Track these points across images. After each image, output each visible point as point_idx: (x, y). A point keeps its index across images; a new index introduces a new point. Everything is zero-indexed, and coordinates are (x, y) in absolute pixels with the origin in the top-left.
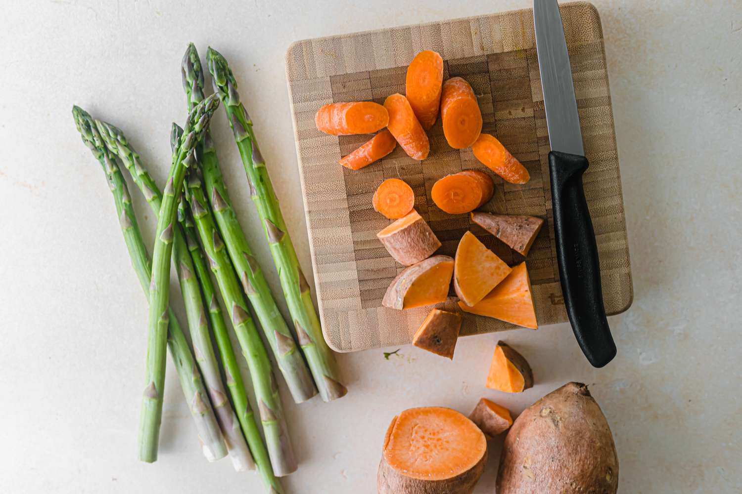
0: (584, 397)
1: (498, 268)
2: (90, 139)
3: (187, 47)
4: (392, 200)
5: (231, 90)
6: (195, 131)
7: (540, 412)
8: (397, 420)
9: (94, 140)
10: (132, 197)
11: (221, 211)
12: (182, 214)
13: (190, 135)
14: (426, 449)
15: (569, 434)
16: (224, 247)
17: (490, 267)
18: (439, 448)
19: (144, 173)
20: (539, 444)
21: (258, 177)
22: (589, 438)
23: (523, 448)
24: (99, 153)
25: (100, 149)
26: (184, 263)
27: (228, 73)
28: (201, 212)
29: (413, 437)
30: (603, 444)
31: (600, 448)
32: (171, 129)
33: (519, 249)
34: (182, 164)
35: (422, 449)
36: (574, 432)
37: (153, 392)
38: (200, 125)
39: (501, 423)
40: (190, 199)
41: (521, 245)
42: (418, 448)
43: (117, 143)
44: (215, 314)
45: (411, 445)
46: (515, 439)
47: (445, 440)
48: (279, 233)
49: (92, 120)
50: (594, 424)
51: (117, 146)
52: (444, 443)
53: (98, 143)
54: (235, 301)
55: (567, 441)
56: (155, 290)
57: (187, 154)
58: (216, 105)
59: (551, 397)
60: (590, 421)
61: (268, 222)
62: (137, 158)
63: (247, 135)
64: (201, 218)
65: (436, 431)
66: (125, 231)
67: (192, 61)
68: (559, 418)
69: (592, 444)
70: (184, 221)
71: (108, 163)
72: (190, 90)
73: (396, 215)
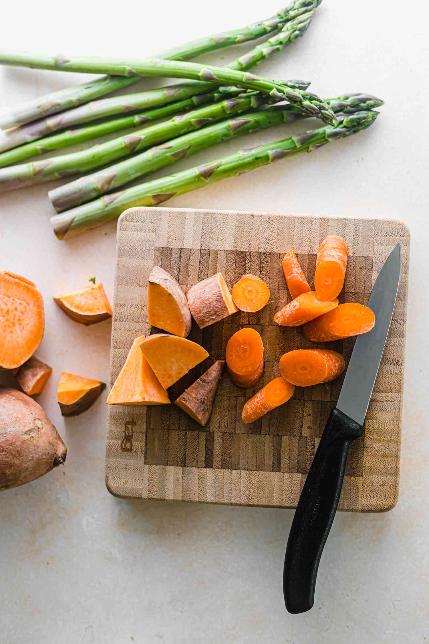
0: (53, 460)
1: (170, 377)
2: (296, 6)
3: (381, 99)
4: (250, 292)
5: (340, 131)
6: (303, 101)
7: (39, 419)
8: (33, 287)
9: (295, 9)
10: (242, 44)
11: (229, 126)
12: (226, 91)
13: (300, 96)
14: (4, 312)
15: (18, 444)
16: (195, 129)
17: (172, 369)
18: (6, 323)
19: (264, 56)
20: (8, 416)
21: (259, 156)
22: (14, 463)
23: (5, 402)
24: (282, 14)
25: (286, 15)
26: (180, 91)
27: (355, 129)
28: (228, 107)
29: (16, 300)
30: (9, 476)
31: (4, 474)
32: (306, 80)
33: (183, 396)
34: (273, 89)
35: (5, 308)
36: (19, 449)
37: (60, 62)
38: (309, 106)
39: (29, 385)
40: (241, 98)
41: (187, 399)
42: (6, 304)
43: (292, 30)
44: (133, 120)
45: (9, 297)
46: (13, 396)
47: (13, 330)
48: (207, 175)
49: (313, 8)
50: (27, 468)
51: (289, 30)
52: (10, 329)
53: (292, 13)
54: (145, 138)
55: (11, 442)
56: (156, 63)
57: (282, 94)
58: (327, 121)
59: (53, 430)
60: (30, 464)
61: (218, 165)
62: (278, 50)
63: (298, 146)
64: (223, 107)
65: (21, 322)
66: (211, 37)
67: (368, 102)
68: (33, 435)
69: (9, 467)
70: (220, 92)
71: (274, 22)
72: (341, 99)
73: (236, 293)
